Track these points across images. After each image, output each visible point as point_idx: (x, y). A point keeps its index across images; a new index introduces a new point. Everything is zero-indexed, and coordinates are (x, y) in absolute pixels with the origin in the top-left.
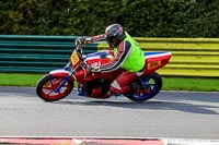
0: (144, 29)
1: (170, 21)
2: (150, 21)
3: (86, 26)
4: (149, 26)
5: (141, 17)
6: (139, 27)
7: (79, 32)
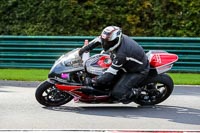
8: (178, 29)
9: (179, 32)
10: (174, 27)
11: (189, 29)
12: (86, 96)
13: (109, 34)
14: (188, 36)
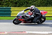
0: (22, 5)
1: (28, 3)
2: (23, 3)
3: (8, 5)
4: (23, 4)
5: (21, 2)
6: (20, 5)
7: (6, 6)
8: (3, 5)
9: (3, 6)
10: (2, 4)
11: (6, 5)
12: (25, 22)
13: (32, 8)
14: (6, 7)
